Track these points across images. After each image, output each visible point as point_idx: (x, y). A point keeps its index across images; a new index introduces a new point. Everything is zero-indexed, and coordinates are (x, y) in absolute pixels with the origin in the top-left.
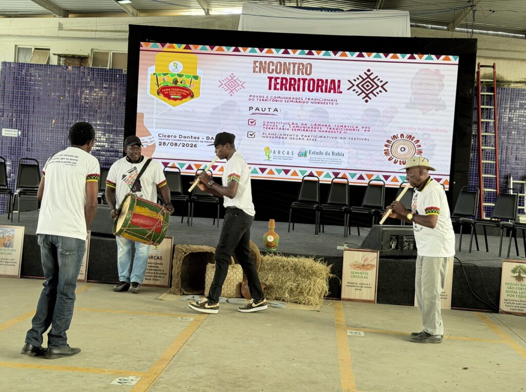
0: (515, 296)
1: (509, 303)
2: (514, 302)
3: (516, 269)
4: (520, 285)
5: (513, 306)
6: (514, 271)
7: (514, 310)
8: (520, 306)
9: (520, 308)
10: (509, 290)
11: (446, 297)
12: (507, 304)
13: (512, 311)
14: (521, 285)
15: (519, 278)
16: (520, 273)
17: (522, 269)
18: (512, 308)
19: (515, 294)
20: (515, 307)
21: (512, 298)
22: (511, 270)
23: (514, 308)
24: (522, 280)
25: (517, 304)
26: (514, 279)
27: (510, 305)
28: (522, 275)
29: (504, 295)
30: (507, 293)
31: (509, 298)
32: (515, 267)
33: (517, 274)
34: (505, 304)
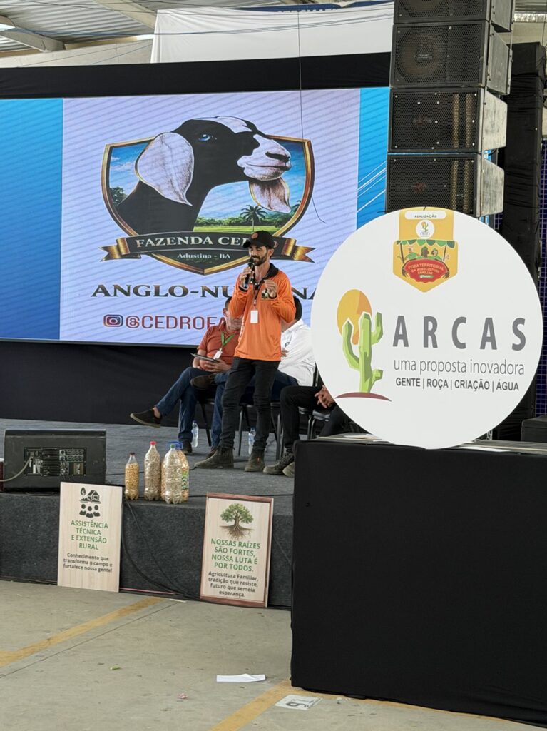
0: (229, 566)
1: (217, 580)
2: (226, 578)
3: (230, 512)
4: (237, 543)
5: (224, 587)
6: (226, 517)
7: (226, 593)
8: (237, 586)
9: (237, 591)
10: (218, 554)
11: (109, 567)
12: (214, 583)
13: (222, 596)
14: (240, 544)
15: (236, 530)
16: (237, 519)
17: (241, 512)
18: (222, 590)
19: (228, 563)
20: (229, 588)
21: (223, 571)
22: (221, 513)
23: (226, 590)
24: (242, 534)
25: (231, 582)
26: (226, 532)
27: (219, 583)
28: (242, 524)
29: (208, 565)
30: (214, 561)
31: (218, 570)
32: (228, 507)
33: (232, 523)
34: (210, 582)
